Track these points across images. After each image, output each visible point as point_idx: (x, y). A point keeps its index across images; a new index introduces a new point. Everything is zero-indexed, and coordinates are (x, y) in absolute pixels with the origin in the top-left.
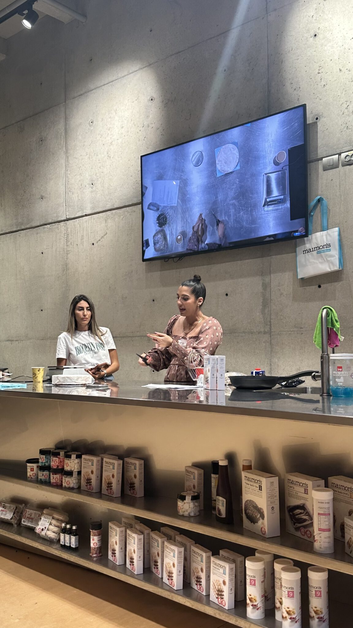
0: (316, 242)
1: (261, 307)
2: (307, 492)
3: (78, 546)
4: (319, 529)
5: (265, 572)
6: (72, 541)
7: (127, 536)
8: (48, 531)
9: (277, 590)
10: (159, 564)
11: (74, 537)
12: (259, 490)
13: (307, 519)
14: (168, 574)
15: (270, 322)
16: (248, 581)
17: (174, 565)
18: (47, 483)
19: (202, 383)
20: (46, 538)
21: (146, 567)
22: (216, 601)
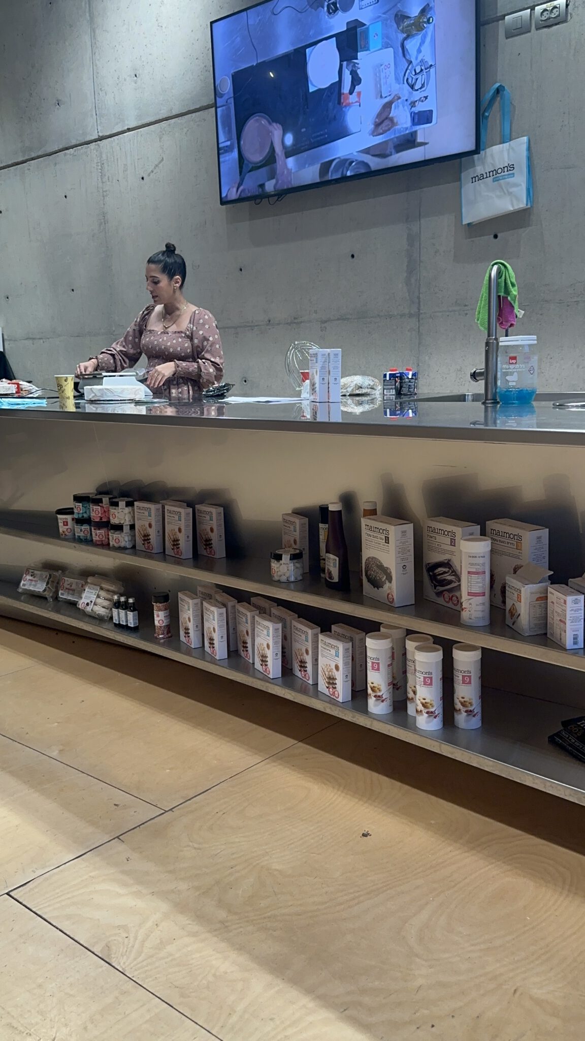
0: (492, 162)
1: (405, 275)
2: (455, 543)
3: (138, 625)
4: (468, 593)
5: (393, 653)
6: (130, 618)
7: (204, 611)
8: (95, 606)
9: (409, 676)
10: (249, 645)
11: (132, 613)
12: (386, 542)
13: (454, 580)
14: (261, 658)
15: (419, 298)
16: (369, 665)
17: (268, 646)
18: (88, 541)
19: (308, 393)
20: (93, 615)
21: (231, 650)
22: (326, 691)
